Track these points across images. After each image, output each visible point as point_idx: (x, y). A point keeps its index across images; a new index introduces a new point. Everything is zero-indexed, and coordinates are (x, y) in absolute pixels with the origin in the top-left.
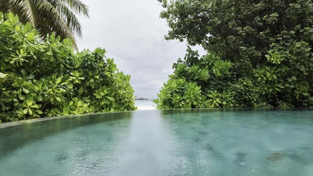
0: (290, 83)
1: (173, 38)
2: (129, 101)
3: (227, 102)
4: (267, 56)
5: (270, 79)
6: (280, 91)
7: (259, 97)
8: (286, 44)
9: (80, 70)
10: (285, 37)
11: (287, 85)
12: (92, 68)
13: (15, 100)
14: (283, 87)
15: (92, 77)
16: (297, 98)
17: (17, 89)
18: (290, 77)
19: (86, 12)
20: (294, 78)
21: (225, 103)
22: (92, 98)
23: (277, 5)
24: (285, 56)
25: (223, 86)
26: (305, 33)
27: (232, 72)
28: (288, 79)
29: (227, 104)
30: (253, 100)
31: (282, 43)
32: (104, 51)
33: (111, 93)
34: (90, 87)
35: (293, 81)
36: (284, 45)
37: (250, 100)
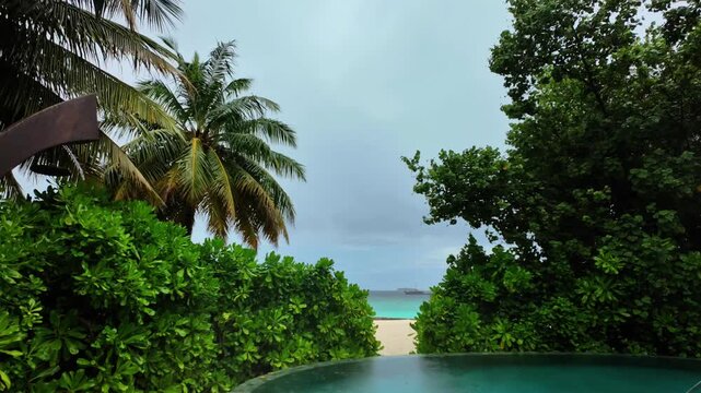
0: (640, 308)
1: (438, 220)
2: (368, 335)
3: (525, 340)
4: (595, 258)
5: (602, 300)
6: (623, 321)
7: (586, 332)
8: (630, 238)
9: (302, 294)
10: (626, 225)
11: (636, 312)
12: (316, 290)
13: (236, 343)
14: (628, 315)
15: (316, 303)
16: (660, 334)
17: (237, 330)
18: (640, 296)
19: (300, 173)
20: (647, 300)
21: (520, 342)
22: (316, 332)
23: (611, 170)
24: (626, 260)
25: (521, 310)
26: (660, 221)
27: (540, 283)
28: (636, 301)
29: (524, 344)
30: (572, 337)
31: (622, 236)
32: (332, 262)
33: (340, 323)
34: (313, 316)
35: (645, 305)
36: (625, 240)
37: (568, 338)
